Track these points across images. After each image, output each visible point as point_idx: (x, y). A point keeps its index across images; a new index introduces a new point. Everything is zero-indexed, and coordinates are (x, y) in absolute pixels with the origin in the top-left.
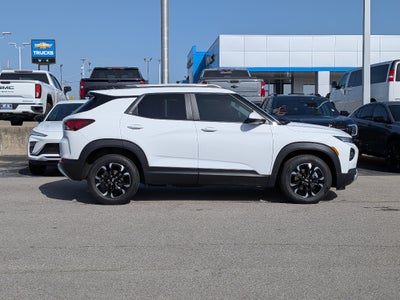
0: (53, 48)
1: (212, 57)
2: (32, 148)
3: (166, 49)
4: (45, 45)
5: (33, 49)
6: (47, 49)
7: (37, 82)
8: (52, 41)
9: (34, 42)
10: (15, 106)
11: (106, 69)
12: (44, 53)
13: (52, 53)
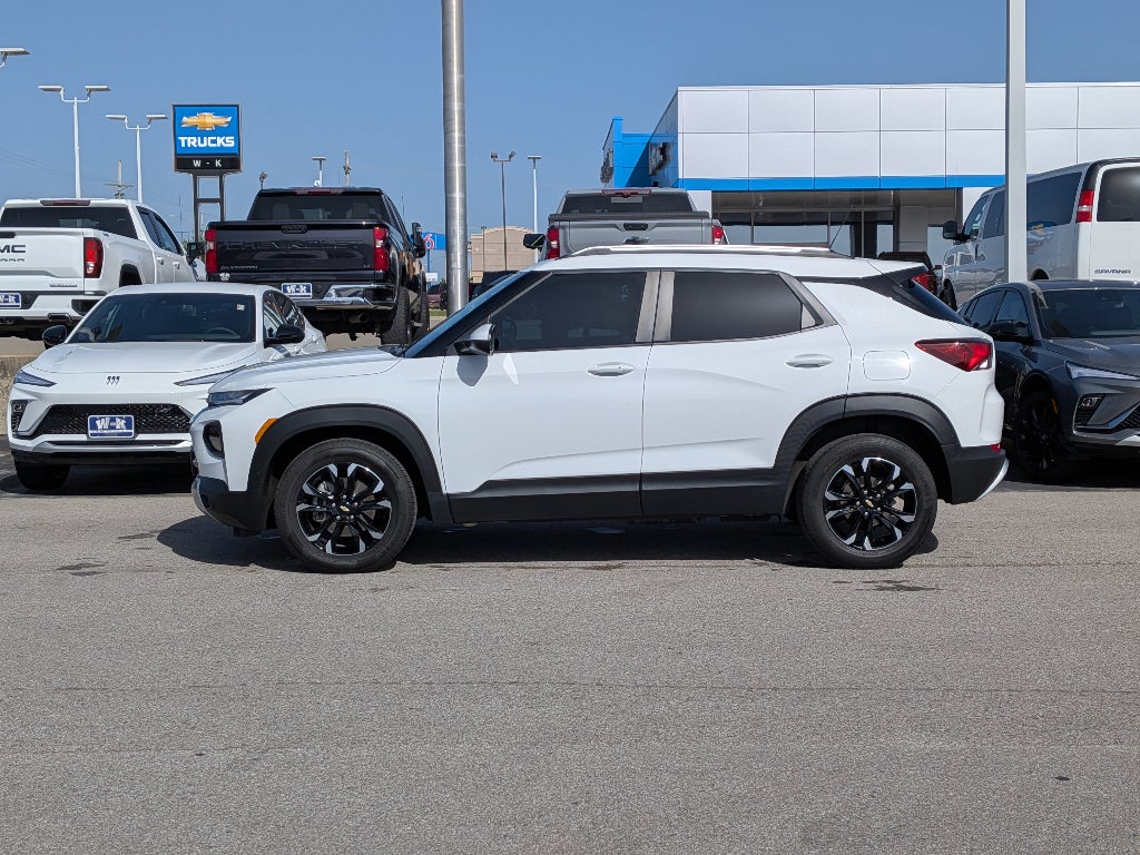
0: (234, 129)
1: (663, 151)
2: (17, 417)
3: (456, 135)
4: (210, 119)
5: (178, 131)
6: (219, 131)
7: (91, 233)
8: (232, 110)
9: (180, 110)
10: (28, 298)
11: (291, 194)
12: (207, 142)
13: (230, 142)
